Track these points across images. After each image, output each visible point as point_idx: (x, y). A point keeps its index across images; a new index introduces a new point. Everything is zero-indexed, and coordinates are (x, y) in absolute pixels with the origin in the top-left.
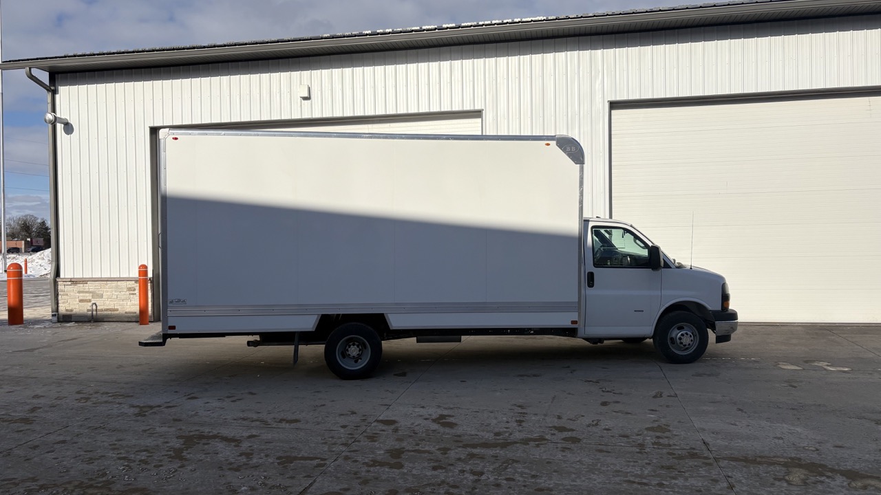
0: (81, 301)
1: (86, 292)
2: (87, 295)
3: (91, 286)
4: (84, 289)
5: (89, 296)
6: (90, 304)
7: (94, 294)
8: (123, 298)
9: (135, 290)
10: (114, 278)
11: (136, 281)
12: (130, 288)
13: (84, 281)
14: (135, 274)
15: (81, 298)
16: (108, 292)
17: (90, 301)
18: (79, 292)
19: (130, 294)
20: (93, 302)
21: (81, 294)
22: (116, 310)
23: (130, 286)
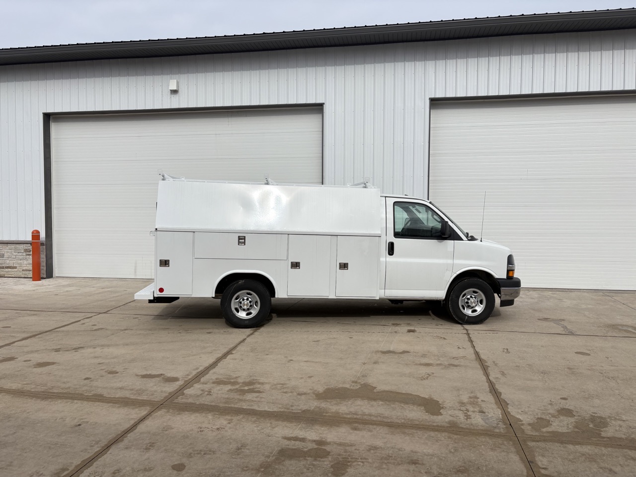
8: (21, 258)
9: (29, 251)
10: (13, 241)
11: (31, 244)
16: (8, 252)
19: (26, 255)
22: (15, 268)
23: (26, 248)
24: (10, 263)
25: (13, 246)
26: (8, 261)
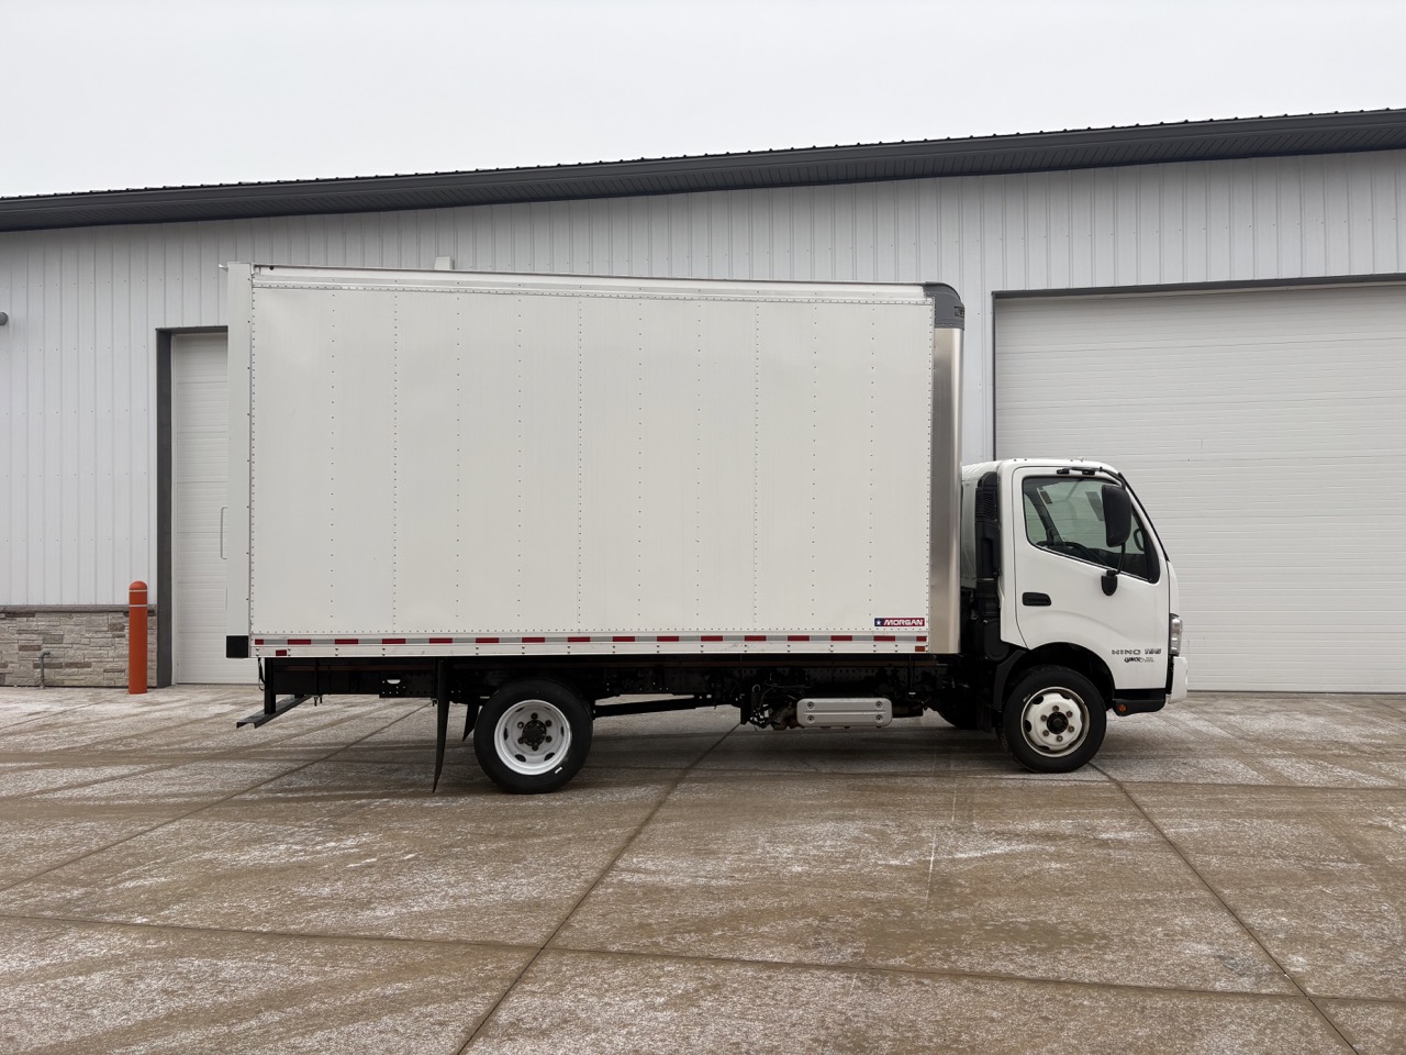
0: (22, 648)
1: (33, 632)
2: (35, 637)
3: (39, 623)
4: (30, 626)
5: (37, 640)
6: (39, 654)
7: (48, 638)
8: (101, 643)
9: (123, 629)
10: (85, 606)
11: (126, 613)
12: (114, 625)
13: (29, 613)
14: (123, 599)
15: (21, 643)
16: (72, 631)
17: (39, 648)
18: (20, 632)
19: (114, 637)
20: (44, 650)
21: (24, 636)
22: (88, 665)
23: (114, 621)
24: (75, 654)
25: (84, 618)
26: (71, 652)
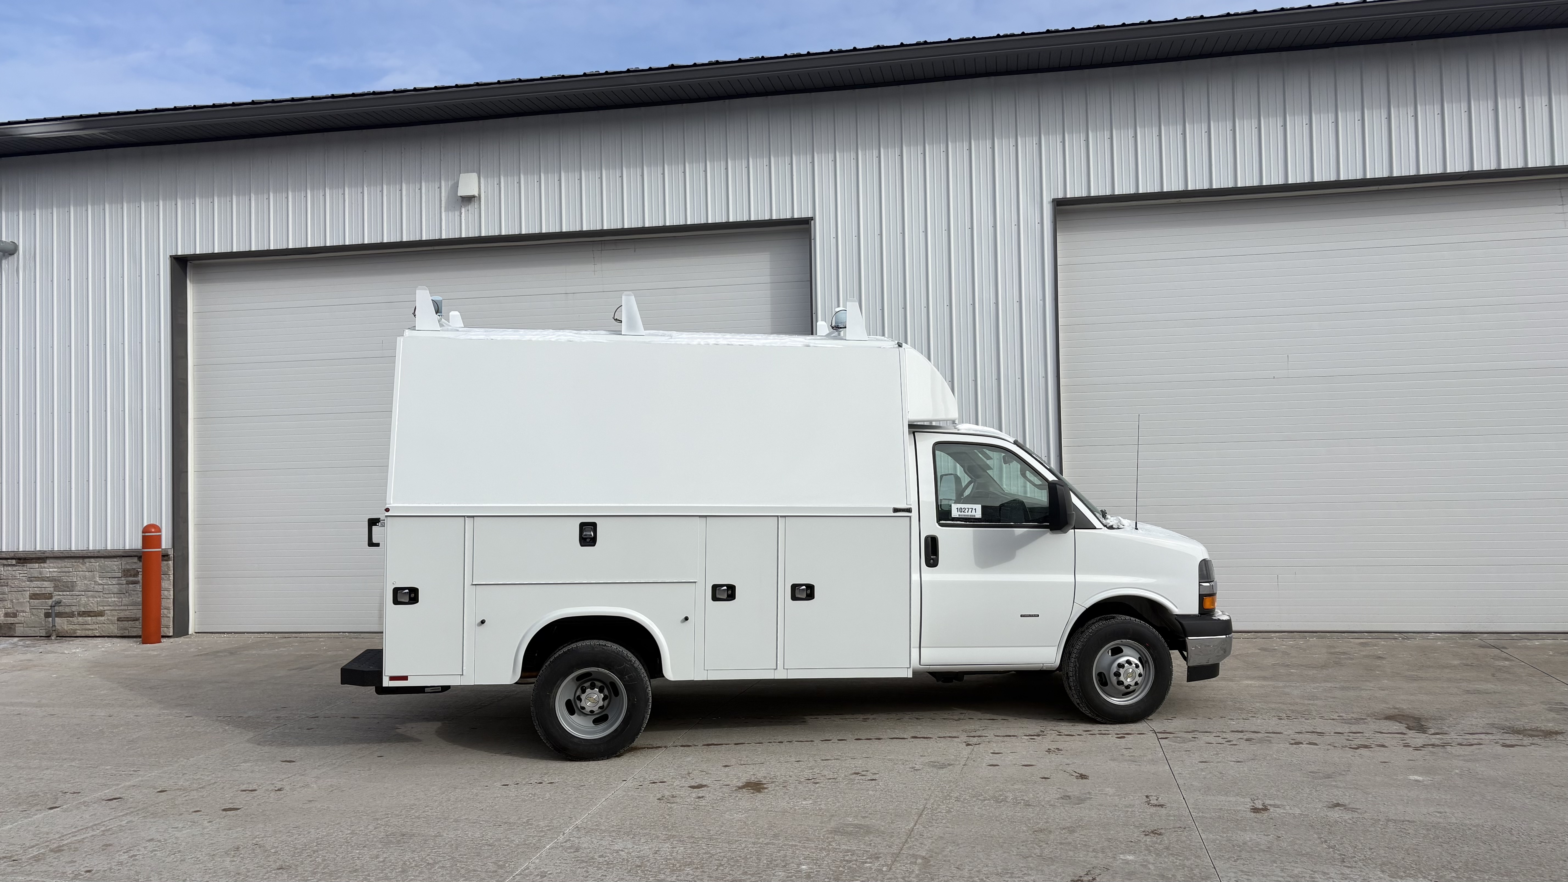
0: (34, 596)
1: (43, 579)
2: (46, 584)
3: (50, 569)
4: (41, 573)
5: (48, 587)
6: (50, 602)
7: (60, 585)
8: (115, 590)
9: (136, 575)
10: (95, 551)
11: (140, 558)
12: (128, 570)
13: (41, 558)
14: (135, 542)
15: (32, 591)
16: (85, 578)
17: (50, 596)
18: (30, 579)
19: (128, 583)
20: (56, 598)
21: (35, 584)
22: (101, 614)
23: (128, 567)
24: (88, 602)
25: (96, 564)
26: (84, 600)
